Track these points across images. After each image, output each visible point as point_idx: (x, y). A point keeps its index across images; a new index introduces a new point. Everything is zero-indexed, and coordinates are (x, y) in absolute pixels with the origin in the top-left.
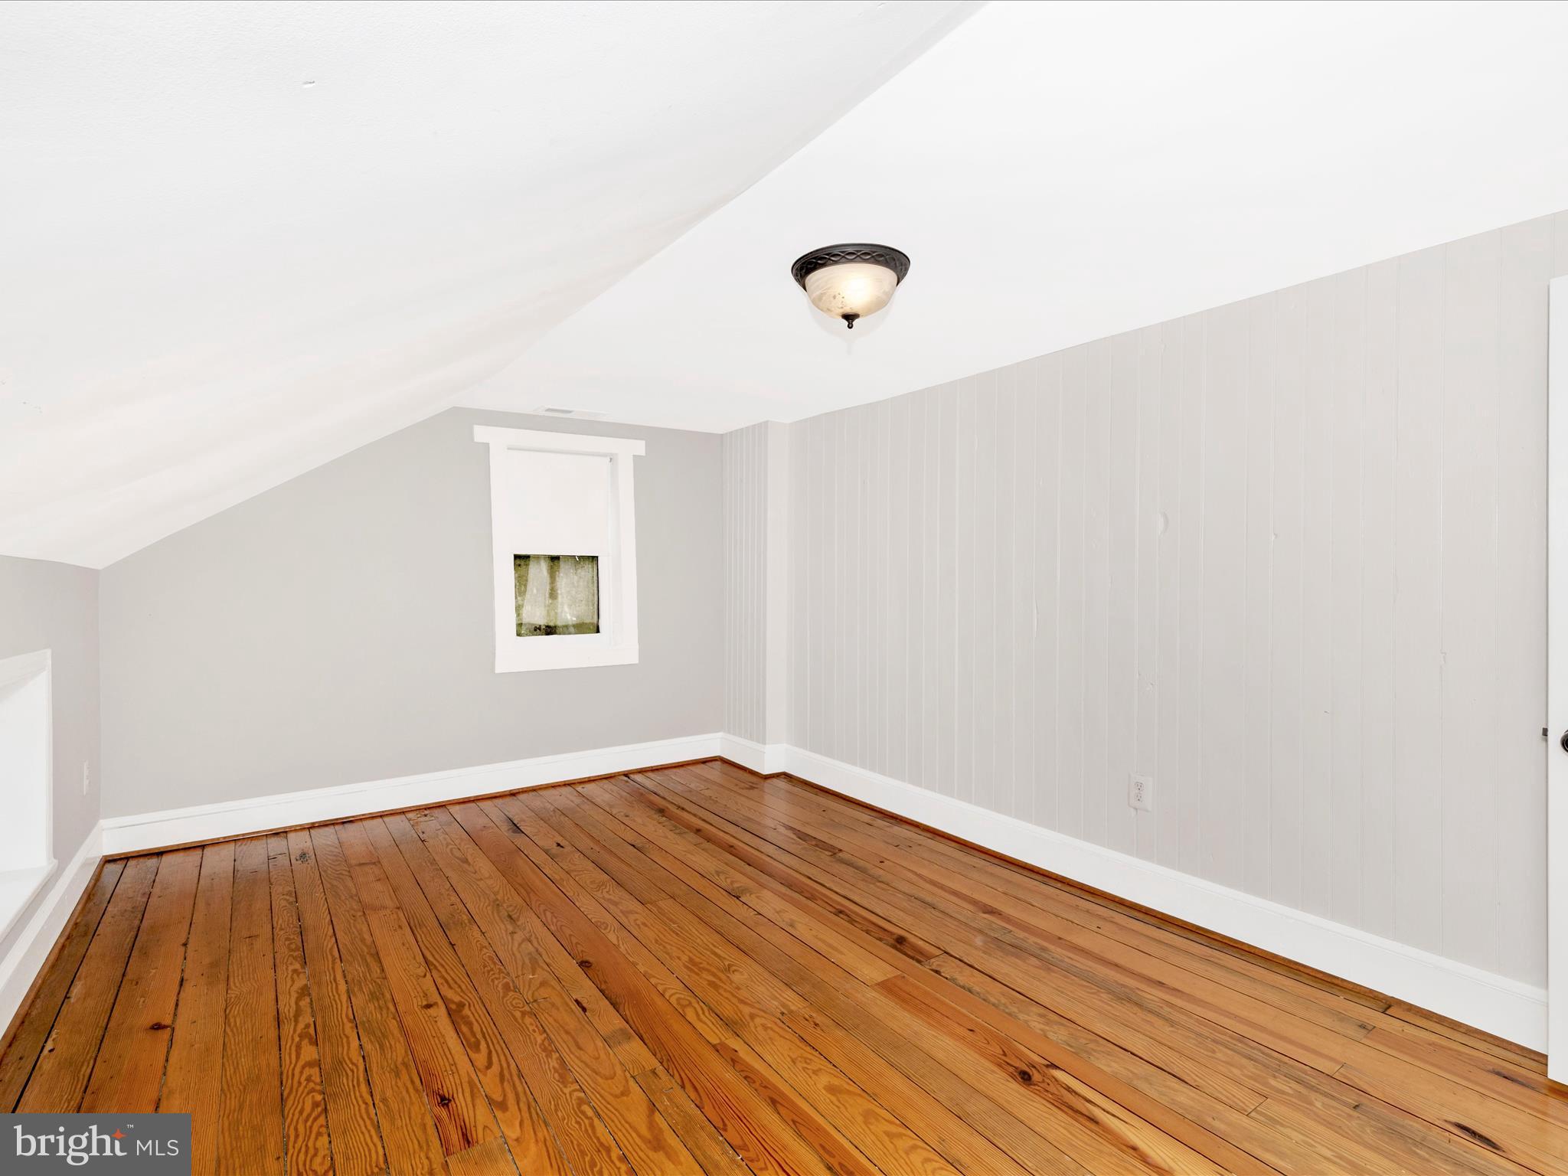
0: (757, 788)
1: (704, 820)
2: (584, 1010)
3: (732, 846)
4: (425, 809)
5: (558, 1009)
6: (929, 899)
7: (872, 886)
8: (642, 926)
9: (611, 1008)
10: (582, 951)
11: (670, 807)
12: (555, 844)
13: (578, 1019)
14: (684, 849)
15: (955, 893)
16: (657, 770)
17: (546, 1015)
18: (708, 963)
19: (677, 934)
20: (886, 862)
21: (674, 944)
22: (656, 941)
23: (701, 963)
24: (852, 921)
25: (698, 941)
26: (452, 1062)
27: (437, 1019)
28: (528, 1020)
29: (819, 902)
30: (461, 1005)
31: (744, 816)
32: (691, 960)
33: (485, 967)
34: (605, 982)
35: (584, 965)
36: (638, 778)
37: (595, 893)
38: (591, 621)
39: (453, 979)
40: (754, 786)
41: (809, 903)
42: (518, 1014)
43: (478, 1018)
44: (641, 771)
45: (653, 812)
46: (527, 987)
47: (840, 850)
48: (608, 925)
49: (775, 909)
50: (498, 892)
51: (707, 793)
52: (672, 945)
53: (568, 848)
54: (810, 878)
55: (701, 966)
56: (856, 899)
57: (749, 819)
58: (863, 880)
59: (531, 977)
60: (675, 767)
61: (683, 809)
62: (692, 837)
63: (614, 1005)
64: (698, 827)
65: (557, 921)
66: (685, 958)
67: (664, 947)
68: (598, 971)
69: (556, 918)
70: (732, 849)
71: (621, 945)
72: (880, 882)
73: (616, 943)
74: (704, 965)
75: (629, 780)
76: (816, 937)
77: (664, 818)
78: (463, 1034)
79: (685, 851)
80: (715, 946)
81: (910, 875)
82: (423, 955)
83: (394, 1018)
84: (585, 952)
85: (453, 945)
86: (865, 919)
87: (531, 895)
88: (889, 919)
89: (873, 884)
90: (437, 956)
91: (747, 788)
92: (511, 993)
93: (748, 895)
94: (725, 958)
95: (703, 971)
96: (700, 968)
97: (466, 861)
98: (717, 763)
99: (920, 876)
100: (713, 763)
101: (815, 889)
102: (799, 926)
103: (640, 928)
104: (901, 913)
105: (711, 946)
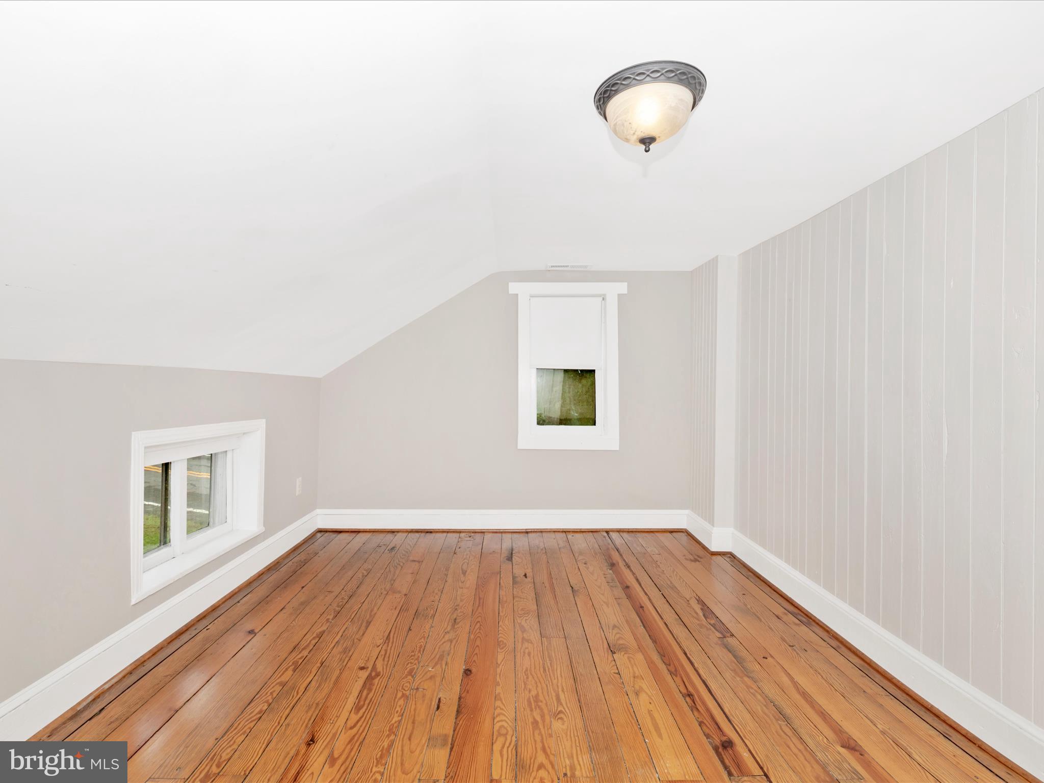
0: (699, 561)
1: (637, 580)
2: (438, 708)
3: (642, 607)
4: (473, 532)
5: (423, 701)
6: (788, 711)
7: (738, 679)
8: (526, 655)
9: (454, 713)
10: (474, 661)
11: (621, 564)
12: (524, 574)
13: (428, 714)
14: (605, 600)
15: (824, 715)
16: (632, 532)
17: (414, 702)
18: (546, 704)
19: (545, 670)
20: (770, 659)
21: (536, 678)
22: (527, 670)
23: (542, 702)
24: (694, 707)
25: (555, 682)
26: (338, 715)
27: (358, 679)
28: (401, 702)
29: (678, 679)
30: (378, 675)
31: (671, 583)
32: (537, 696)
33: (413, 652)
34: (468, 692)
35: (468, 672)
36: (614, 536)
37: (518, 618)
38: (591, 417)
39: (389, 655)
40: (699, 559)
41: (668, 678)
42: (400, 694)
43: (378, 688)
44: (619, 531)
45: (606, 564)
46: (421, 676)
47: (732, 635)
48: (505, 646)
49: (634, 673)
50: (464, 600)
51: (656, 557)
52: (533, 678)
53: (529, 579)
54: (685, 654)
55: (540, 704)
56: (713, 686)
57: (673, 588)
58: (734, 671)
59: (430, 669)
60: (648, 532)
61: (629, 567)
62: (619, 592)
63: (458, 712)
64: (629, 584)
65: (479, 632)
66: (534, 693)
67: (527, 678)
68: (471, 681)
69: (480, 630)
70: (641, 609)
71: (501, 666)
72: (749, 677)
73: (499, 662)
74: (543, 705)
75: (607, 538)
76: (650, 712)
77: (611, 572)
78: (361, 695)
79: (604, 602)
80: (563, 691)
81: (785, 679)
82: (391, 631)
83: (340, 670)
84: (476, 663)
85: (410, 629)
86: (708, 710)
87: (479, 608)
88: (731, 717)
89: (741, 677)
90: (395, 636)
91: (692, 561)
92: (410, 677)
93: (623, 653)
94: (561, 704)
95: (538, 710)
96: (537, 705)
97: (464, 573)
98: (681, 534)
99: (795, 684)
100: (679, 533)
101: (682, 666)
102: (643, 696)
103: (524, 655)
104: (748, 716)
105: (560, 690)
